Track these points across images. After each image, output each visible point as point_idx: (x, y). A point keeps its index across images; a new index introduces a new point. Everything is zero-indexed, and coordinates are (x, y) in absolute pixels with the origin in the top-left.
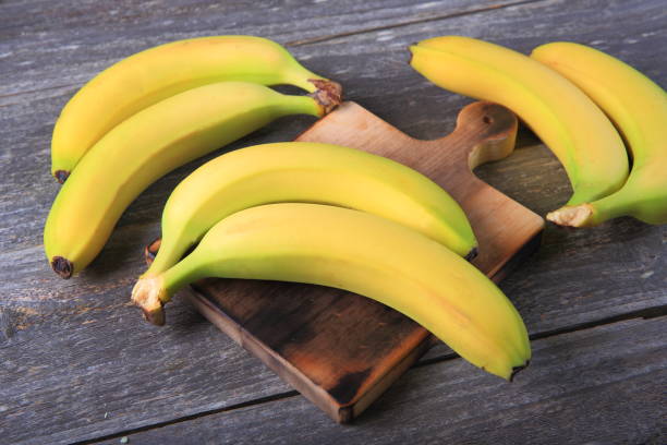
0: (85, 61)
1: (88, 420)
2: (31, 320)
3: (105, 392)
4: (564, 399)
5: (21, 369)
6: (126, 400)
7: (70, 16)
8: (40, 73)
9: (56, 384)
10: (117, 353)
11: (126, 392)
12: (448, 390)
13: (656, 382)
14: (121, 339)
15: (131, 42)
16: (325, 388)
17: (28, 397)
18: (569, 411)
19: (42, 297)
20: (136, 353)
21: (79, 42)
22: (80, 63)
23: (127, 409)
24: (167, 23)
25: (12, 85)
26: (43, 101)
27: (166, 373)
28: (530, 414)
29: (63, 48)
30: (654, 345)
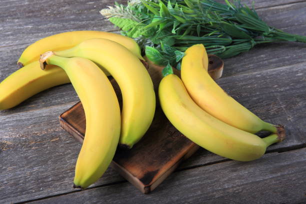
0: (35, 33)
1: (34, 191)
2: (8, 146)
3: (41, 179)
4: (243, 186)
5: (4, 168)
6: (50, 183)
7: (29, 13)
8: (14, 37)
9: (20, 175)
10: (47, 161)
11: (50, 179)
12: (192, 181)
13: (283, 180)
14: (49, 156)
15: (56, 25)
16: (138, 178)
17: (7, 180)
18: (245, 192)
19: (14, 137)
20: (55, 162)
21: (32, 24)
22: (33, 33)
23: (51, 187)
24: (72, 17)
25: (2, 43)
26: (16, 50)
27: (68, 171)
28: (228, 193)
29: (25, 27)
30: (283, 164)
